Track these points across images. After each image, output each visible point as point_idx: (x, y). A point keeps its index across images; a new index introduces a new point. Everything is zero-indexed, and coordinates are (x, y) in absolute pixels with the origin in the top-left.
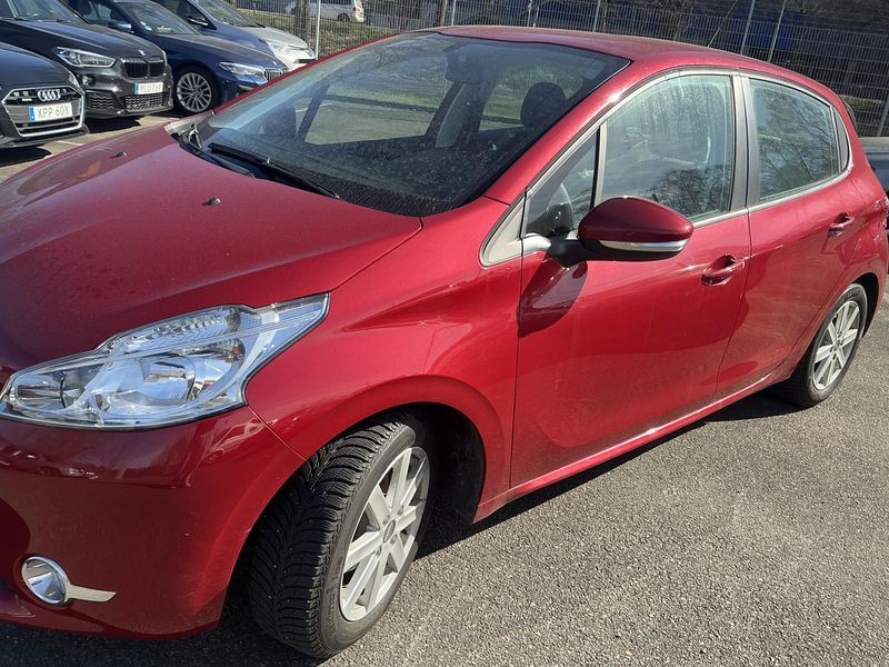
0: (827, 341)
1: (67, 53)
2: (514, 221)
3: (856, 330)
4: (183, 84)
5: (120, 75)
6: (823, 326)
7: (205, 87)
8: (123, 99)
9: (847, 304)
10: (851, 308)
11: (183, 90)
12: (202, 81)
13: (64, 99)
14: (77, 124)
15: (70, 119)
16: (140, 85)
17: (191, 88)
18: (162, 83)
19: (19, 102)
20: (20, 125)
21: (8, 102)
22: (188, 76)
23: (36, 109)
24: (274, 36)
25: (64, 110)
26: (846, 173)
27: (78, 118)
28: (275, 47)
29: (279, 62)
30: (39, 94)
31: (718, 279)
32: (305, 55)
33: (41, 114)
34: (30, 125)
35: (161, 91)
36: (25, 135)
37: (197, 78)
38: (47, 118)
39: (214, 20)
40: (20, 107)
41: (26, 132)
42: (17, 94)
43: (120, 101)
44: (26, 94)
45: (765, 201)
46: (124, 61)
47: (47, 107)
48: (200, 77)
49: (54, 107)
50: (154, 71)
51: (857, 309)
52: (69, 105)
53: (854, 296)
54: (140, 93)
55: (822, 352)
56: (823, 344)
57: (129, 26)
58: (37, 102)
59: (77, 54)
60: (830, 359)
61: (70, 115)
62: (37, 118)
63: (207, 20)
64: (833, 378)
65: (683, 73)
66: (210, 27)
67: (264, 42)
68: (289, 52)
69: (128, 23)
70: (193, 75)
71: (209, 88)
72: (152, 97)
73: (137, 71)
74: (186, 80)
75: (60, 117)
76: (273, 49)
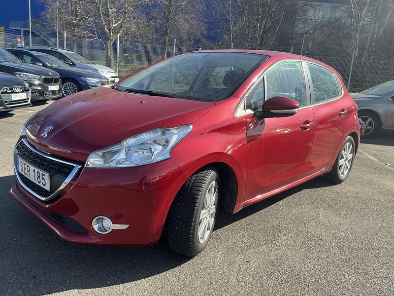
0: (342, 157)
1: (20, 74)
2: (242, 105)
3: (352, 154)
4: (65, 87)
5: (41, 83)
6: (340, 152)
7: (75, 87)
8: (43, 92)
9: (348, 144)
10: (349, 146)
11: (65, 89)
12: (73, 85)
13: (23, 91)
14: (27, 102)
15: (26, 99)
16: (50, 87)
17: (68, 88)
18: (58, 86)
19: (6, 92)
20: (6, 102)
21: (2, 93)
22: (67, 84)
23: (13, 95)
24: (100, 67)
25: (23, 96)
26: (342, 96)
27: (28, 99)
28: (101, 72)
29: (105, 77)
30: (14, 89)
31: (306, 128)
32: (114, 75)
33: (14, 97)
34: (10, 102)
35: (58, 89)
36: (8, 106)
37: (71, 84)
38: (17, 99)
39: (75, 61)
40: (7, 94)
41: (8, 104)
42: (5, 89)
43: (41, 93)
44: (9, 89)
45: (316, 103)
46: (43, 77)
47: (17, 94)
48: (72, 84)
49: (20, 94)
50: (55, 81)
51: (351, 146)
52: (25, 94)
53: (350, 141)
54: (50, 90)
55: (341, 162)
56: (341, 159)
57: (41, 64)
58: (13, 92)
59: (24, 74)
60: (344, 164)
61: (26, 98)
62: (13, 99)
63: (72, 62)
64: (346, 172)
65: (286, 60)
66: (73, 64)
67: (97, 70)
68: (108, 73)
69: (41, 63)
70: (69, 83)
71: (76, 88)
72: (54, 92)
73: (48, 81)
74: (66, 85)
75: (22, 98)
76: (100, 72)
